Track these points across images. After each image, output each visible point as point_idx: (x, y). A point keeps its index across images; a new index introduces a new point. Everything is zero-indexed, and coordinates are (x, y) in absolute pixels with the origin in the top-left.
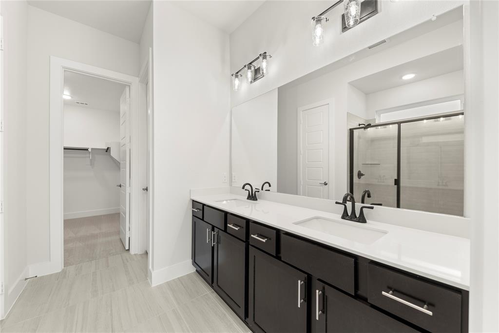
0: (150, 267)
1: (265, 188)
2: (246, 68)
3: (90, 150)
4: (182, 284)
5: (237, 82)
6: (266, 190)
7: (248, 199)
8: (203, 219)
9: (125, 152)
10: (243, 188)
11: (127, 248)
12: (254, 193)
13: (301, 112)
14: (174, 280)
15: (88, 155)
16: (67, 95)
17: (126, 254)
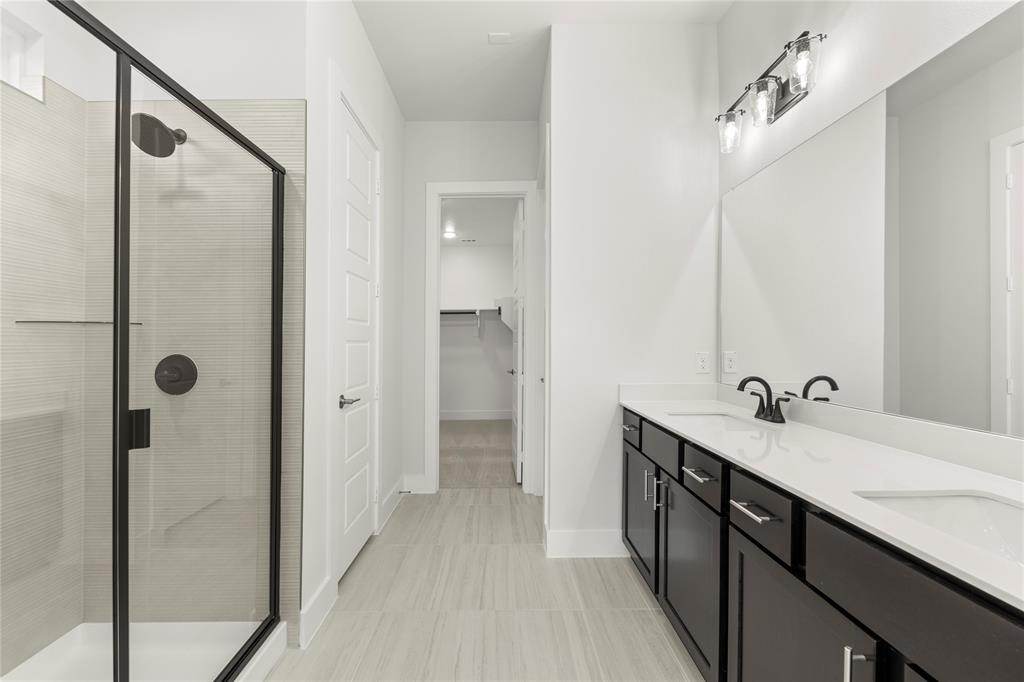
0: (546, 522)
1: (813, 392)
2: (753, 92)
3: (478, 313)
4: (600, 572)
5: (730, 130)
6: (816, 399)
7: (757, 416)
8: (640, 450)
9: (517, 311)
10: (742, 387)
11: (519, 481)
12: (774, 403)
13: (1009, 150)
14: (585, 559)
15: (475, 321)
16: (450, 233)
17: (515, 489)
